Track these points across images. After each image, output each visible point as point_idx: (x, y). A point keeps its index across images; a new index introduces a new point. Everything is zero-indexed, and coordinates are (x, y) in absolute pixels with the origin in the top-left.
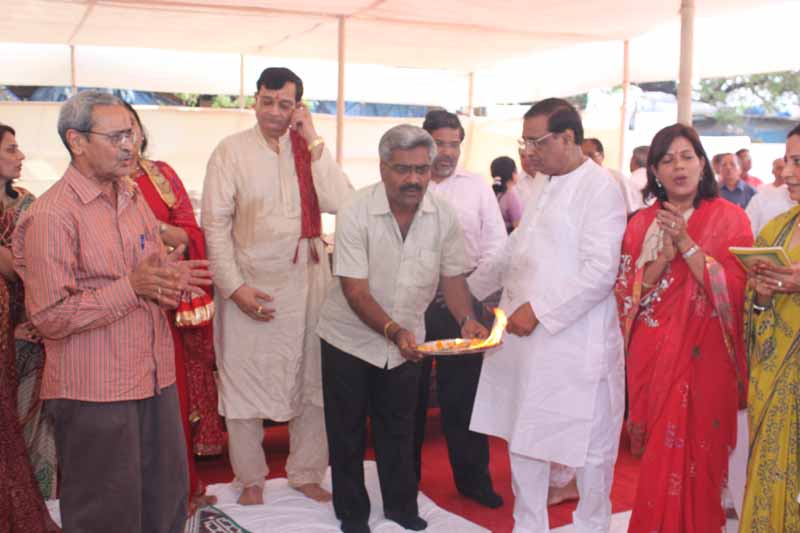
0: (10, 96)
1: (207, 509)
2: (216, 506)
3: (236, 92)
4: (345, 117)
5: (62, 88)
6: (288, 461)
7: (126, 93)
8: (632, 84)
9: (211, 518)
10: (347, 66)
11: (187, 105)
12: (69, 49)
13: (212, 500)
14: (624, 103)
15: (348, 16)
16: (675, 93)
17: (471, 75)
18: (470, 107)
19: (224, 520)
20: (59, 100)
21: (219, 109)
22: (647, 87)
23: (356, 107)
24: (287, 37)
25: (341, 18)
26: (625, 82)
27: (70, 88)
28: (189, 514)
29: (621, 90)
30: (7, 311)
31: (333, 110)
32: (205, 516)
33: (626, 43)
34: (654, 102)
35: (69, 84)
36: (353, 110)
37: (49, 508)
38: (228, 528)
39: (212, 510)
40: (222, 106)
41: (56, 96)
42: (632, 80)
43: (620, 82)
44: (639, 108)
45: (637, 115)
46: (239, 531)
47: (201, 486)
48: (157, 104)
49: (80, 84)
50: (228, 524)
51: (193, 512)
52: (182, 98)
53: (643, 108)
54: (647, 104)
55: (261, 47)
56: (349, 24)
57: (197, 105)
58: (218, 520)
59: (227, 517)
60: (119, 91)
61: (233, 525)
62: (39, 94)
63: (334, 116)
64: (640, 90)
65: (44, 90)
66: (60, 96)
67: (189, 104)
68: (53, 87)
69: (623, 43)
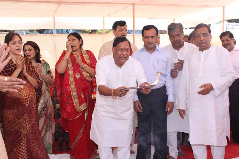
0: (37, 33)
3: (102, 29)
4: (136, 35)
5: (52, 29)
7: (70, 30)
10: (136, 19)
11: (88, 33)
12: (53, 18)
14: (223, 27)
15: (135, 4)
17: (174, 20)
20: (51, 33)
21: (98, 34)
22: (230, 21)
23: (139, 31)
24: (117, 11)
25: (133, 4)
26: (223, 20)
27: (54, 29)
29: (222, 22)
30: (35, 98)
31: (132, 33)
33: (224, 7)
34: (233, 26)
35: (54, 28)
36: (137, 32)
40: (100, 33)
41: (50, 32)
42: (225, 19)
43: (222, 20)
44: (228, 28)
49: (56, 28)
51: (93, 158)
52: (87, 31)
55: (109, 15)
56: (136, 6)
57: (91, 33)
60: (68, 30)
62: (45, 32)
63: (132, 35)
64: (228, 22)
65: (47, 31)
66: (51, 32)
67: (89, 32)
68: (49, 29)
69: (222, 7)
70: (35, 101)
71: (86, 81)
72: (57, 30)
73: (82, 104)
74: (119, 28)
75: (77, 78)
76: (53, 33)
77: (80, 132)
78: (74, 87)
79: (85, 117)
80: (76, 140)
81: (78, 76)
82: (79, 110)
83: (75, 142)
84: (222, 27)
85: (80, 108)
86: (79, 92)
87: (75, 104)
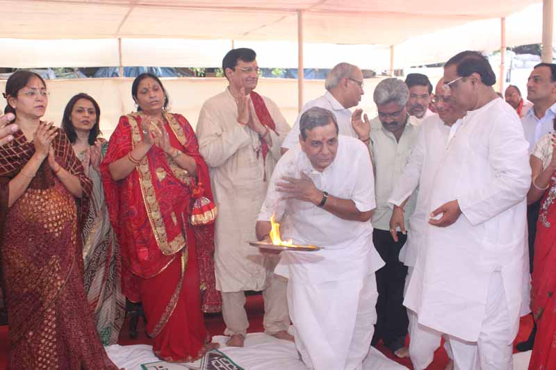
0: (82, 75)
1: (214, 352)
2: (219, 350)
4: (304, 80)
5: (115, 68)
6: (265, 318)
7: (156, 69)
8: (508, 49)
9: (216, 358)
10: (305, 46)
11: (197, 76)
12: (118, 42)
13: (216, 345)
14: (502, 63)
15: (304, 10)
16: (540, 55)
17: (392, 47)
18: (391, 70)
19: (224, 359)
20: (112, 76)
21: (221, 78)
22: (518, 50)
23: (313, 73)
24: (264, 26)
25: (300, 12)
26: (502, 47)
27: (119, 67)
28: (200, 355)
29: (499, 54)
31: (296, 76)
32: (212, 356)
33: (503, 19)
34: (524, 61)
35: (119, 65)
36: (309, 76)
37: (106, 351)
38: (227, 365)
39: (217, 353)
41: (111, 73)
42: (507, 45)
43: (498, 48)
44: (513, 66)
45: (512, 71)
46: (235, 367)
47: (208, 337)
48: (178, 76)
49: (125, 65)
50: (227, 362)
51: (204, 354)
52: (194, 70)
53: (516, 66)
54: (520, 63)
55: (246, 34)
56: (305, 16)
57: (204, 76)
58: (220, 360)
59: (227, 358)
60: (151, 68)
61: (231, 364)
62: (99, 73)
63: (297, 80)
64: (514, 53)
65: (102, 70)
66: (114, 73)
67: (199, 74)
68: (108, 67)
69: (500, 20)
70: (74, 226)
71: (179, 185)
72: (126, 69)
73: (173, 239)
74: (241, 65)
75: (160, 180)
76: (118, 76)
77: (172, 300)
78: (155, 200)
79: (183, 267)
80: (163, 318)
81: (161, 175)
82: (170, 252)
83: (161, 322)
84: (500, 63)
85: (170, 247)
86: (166, 212)
87: (157, 239)
